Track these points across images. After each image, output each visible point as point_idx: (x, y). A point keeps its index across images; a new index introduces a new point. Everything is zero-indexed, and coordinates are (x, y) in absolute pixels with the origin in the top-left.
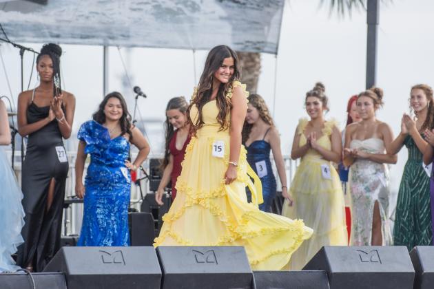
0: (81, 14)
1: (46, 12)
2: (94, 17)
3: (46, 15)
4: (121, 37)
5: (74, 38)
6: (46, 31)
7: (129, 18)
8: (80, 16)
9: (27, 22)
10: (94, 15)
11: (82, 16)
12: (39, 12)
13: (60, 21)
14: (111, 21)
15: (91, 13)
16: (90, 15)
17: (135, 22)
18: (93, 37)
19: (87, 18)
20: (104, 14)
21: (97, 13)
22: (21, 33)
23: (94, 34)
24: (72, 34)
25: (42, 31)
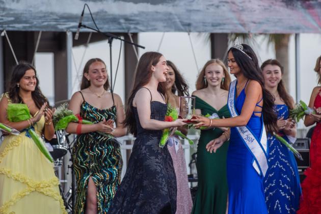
0: (211, 3)
1: (176, 3)
2: (224, 6)
3: (176, 6)
4: (252, 25)
5: (206, 26)
6: (178, 20)
7: (259, 6)
8: (209, 5)
9: (157, 12)
10: (224, 4)
11: (212, 5)
12: (168, 3)
13: (190, 11)
14: (241, 9)
15: (220, 2)
16: (220, 4)
17: (265, 9)
18: (224, 24)
19: (218, 7)
20: (233, 3)
21: (227, 2)
22: (153, 23)
23: (224, 22)
24: (204, 23)
25: (173, 21)
